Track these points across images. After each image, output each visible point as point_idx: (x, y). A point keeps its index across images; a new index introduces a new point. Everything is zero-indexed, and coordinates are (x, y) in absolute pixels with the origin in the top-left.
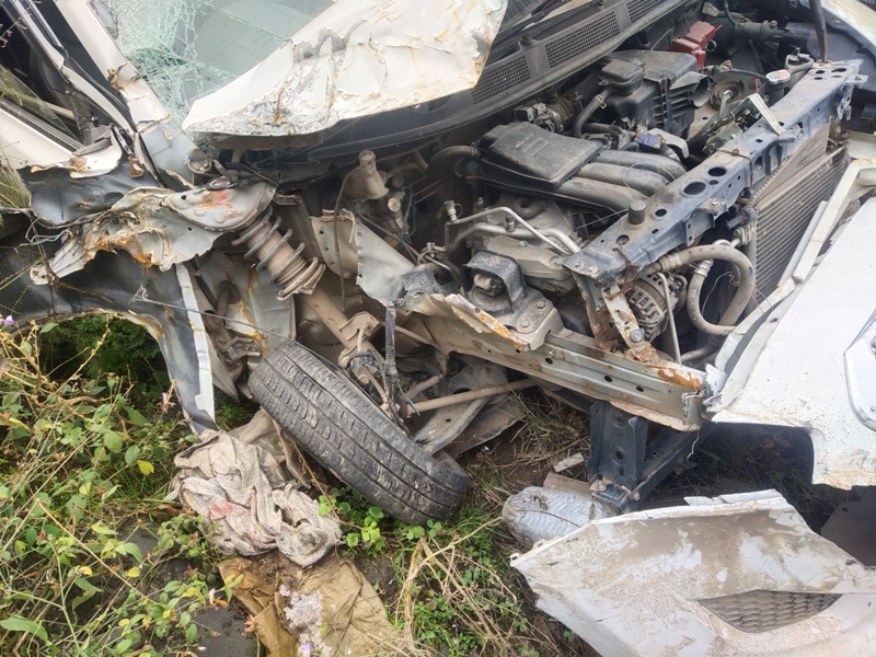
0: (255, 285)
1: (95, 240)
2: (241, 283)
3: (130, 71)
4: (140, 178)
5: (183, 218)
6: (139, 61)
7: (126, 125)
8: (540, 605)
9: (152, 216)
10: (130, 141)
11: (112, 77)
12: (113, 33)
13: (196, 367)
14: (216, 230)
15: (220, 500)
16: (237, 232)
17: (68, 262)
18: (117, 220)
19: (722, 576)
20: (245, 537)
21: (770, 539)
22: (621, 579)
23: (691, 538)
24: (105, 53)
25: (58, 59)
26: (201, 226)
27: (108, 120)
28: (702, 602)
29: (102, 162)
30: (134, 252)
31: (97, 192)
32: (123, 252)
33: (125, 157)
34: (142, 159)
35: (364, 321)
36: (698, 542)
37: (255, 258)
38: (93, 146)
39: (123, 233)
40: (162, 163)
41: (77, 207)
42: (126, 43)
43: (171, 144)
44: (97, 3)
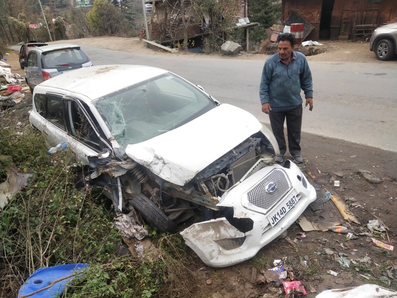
0: (133, 182)
1: (101, 171)
2: (130, 181)
3: (114, 138)
4: (113, 159)
5: (121, 167)
6: (115, 137)
7: (111, 148)
8: (186, 243)
9: (115, 166)
10: (111, 151)
11: (109, 139)
12: (111, 131)
13: (119, 200)
14: (127, 169)
15: (123, 226)
16: (131, 170)
17: (94, 176)
18: (107, 167)
19: (218, 235)
20: (128, 234)
21: (225, 227)
22: (200, 236)
23: (212, 228)
24: (108, 134)
25: (98, 135)
26: (124, 169)
27: (108, 147)
28: (215, 241)
29: (106, 155)
30: (109, 174)
31: (103, 161)
32: (107, 174)
33: (110, 154)
34: (113, 155)
35: (156, 189)
36: (214, 229)
37: (134, 176)
38: (103, 152)
39: (108, 170)
40: (117, 156)
41: (98, 164)
42: (113, 133)
43: (120, 152)
44: (108, 125)
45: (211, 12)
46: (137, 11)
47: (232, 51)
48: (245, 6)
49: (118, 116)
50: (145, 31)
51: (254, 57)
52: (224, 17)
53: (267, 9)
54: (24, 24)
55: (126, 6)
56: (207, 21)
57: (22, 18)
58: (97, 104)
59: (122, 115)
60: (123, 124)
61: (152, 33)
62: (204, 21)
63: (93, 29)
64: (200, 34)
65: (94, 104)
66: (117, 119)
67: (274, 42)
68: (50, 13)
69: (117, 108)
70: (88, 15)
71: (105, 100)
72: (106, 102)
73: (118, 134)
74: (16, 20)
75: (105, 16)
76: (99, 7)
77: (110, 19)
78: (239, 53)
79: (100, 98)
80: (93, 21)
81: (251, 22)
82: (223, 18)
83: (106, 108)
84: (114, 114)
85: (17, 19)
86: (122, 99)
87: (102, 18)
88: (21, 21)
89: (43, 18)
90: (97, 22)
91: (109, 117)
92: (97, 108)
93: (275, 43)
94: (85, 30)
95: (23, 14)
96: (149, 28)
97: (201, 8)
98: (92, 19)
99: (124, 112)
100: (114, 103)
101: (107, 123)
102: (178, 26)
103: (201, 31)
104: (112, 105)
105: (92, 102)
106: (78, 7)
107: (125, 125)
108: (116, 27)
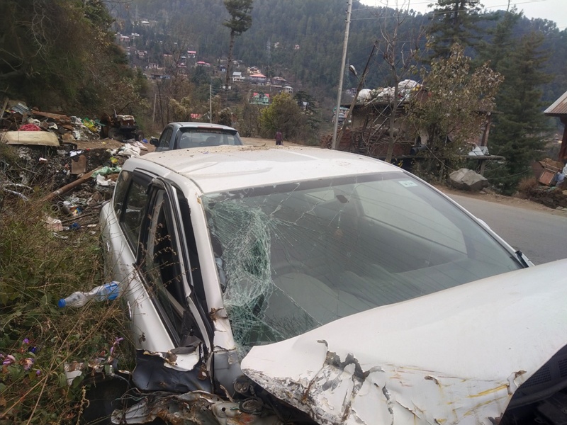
1: (159, 409)
3: (224, 314)
4: (205, 381)
6: (231, 311)
7: (208, 345)
9: (199, 411)
10: (206, 355)
11: (212, 312)
12: (223, 289)
17: (135, 415)
18: (179, 405)
24: (215, 297)
25: (188, 292)
27: (201, 337)
29: (186, 362)
33: (200, 364)
34: (209, 369)
38: (185, 349)
39: (177, 415)
40: (220, 376)
41: (158, 383)
42: (228, 298)
43: (229, 367)
44: (221, 270)
45: (433, 129)
46: (325, 119)
47: (469, 184)
48: (485, 131)
49: (256, 250)
50: (331, 139)
51: (510, 201)
52: (450, 139)
53: (516, 141)
54: (186, 110)
55: (313, 111)
56: (424, 140)
57: (185, 102)
58: (212, 205)
59: (267, 250)
60: (265, 278)
61: (341, 142)
62: (419, 140)
63: (263, 129)
64: (409, 156)
65: (204, 203)
66: (251, 257)
67: (545, 185)
68: (219, 103)
69: (260, 227)
70: (263, 112)
71: (234, 201)
72: (235, 205)
73: (239, 304)
74: (178, 103)
75: (283, 116)
76: (279, 103)
77: (288, 120)
78: (481, 190)
79: (224, 193)
80: (267, 119)
81: (491, 154)
82: (448, 141)
83: (231, 220)
84: (247, 241)
85: (180, 102)
86: (279, 208)
87: (279, 117)
88: (184, 105)
89: (209, 106)
90: (271, 122)
91: (231, 246)
92: (208, 215)
93: (546, 187)
94: (254, 129)
95: (187, 98)
96: (337, 136)
97: (420, 121)
98: (266, 116)
99: (274, 243)
100: (257, 212)
101: (220, 263)
102: (379, 140)
103: (412, 152)
104: (250, 217)
105: (202, 199)
106: (254, 103)
107: (269, 281)
108: (294, 131)
